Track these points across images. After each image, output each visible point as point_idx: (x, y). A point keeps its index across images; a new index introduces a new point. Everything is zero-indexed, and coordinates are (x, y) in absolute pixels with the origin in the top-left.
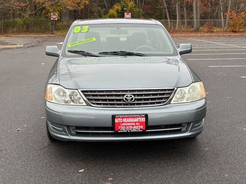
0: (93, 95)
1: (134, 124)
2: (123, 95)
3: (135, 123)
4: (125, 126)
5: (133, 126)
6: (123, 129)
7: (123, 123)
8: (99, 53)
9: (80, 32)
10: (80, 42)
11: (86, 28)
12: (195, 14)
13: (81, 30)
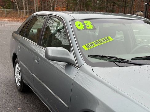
8: (133, 59)
9: (85, 29)
10: (96, 43)
11: (88, 23)
12: (35, 7)
13: (85, 26)
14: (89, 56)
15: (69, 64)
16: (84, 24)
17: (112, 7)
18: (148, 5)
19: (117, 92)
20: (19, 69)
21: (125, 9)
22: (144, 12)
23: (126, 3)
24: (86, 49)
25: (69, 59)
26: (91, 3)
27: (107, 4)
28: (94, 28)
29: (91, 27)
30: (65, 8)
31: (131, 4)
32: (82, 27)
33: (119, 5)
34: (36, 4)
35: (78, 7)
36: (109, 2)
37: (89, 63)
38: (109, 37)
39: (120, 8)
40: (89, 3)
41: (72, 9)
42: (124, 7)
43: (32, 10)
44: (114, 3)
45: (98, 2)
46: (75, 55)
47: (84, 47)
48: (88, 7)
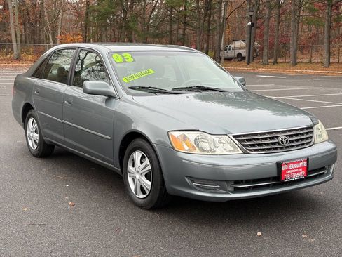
0: (247, 140)
1: (297, 170)
2: (277, 137)
3: (299, 168)
4: (290, 173)
5: (296, 173)
6: (288, 178)
7: (289, 170)
8: (173, 90)
9: (125, 62)
10: (136, 75)
11: (128, 56)
12: (13, 35)
13: (124, 59)
14: (129, 88)
15: (110, 97)
16: (123, 57)
17: (181, 31)
18: (253, 26)
19: (154, 111)
20: (36, 125)
21: (208, 36)
22: (247, 40)
23: (209, 22)
24: (126, 81)
25: (109, 92)
26: (138, 25)
27: (171, 25)
28: (134, 61)
29: (130, 59)
30: (80, 37)
31: (220, 25)
32: (121, 60)
33: (195, 28)
34: (15, 28)
35: (109, 32)
36: (175, 22)
37: (129, 94)
38: (150, 70)
39: (198, 33)
40: (131, 24)
41: (96, 37)
42: (206, 32)
43: (5, 42)
44: (186, 23)
45: (151, 22)
46: (115, 88)
47: (124, 79)
48: (132, 33)
